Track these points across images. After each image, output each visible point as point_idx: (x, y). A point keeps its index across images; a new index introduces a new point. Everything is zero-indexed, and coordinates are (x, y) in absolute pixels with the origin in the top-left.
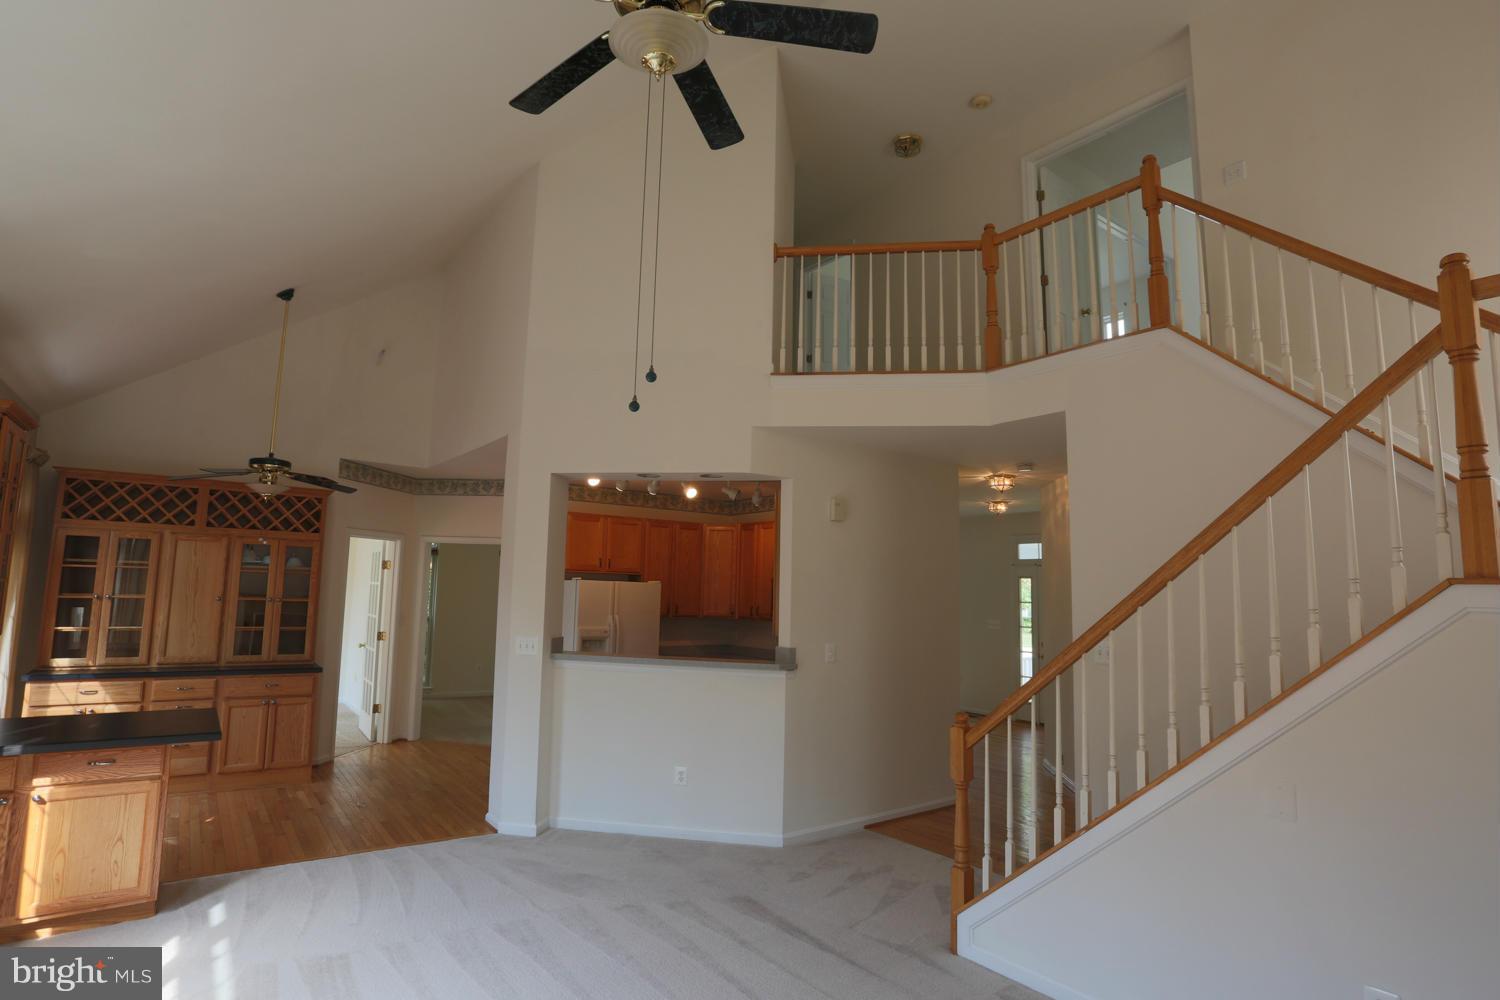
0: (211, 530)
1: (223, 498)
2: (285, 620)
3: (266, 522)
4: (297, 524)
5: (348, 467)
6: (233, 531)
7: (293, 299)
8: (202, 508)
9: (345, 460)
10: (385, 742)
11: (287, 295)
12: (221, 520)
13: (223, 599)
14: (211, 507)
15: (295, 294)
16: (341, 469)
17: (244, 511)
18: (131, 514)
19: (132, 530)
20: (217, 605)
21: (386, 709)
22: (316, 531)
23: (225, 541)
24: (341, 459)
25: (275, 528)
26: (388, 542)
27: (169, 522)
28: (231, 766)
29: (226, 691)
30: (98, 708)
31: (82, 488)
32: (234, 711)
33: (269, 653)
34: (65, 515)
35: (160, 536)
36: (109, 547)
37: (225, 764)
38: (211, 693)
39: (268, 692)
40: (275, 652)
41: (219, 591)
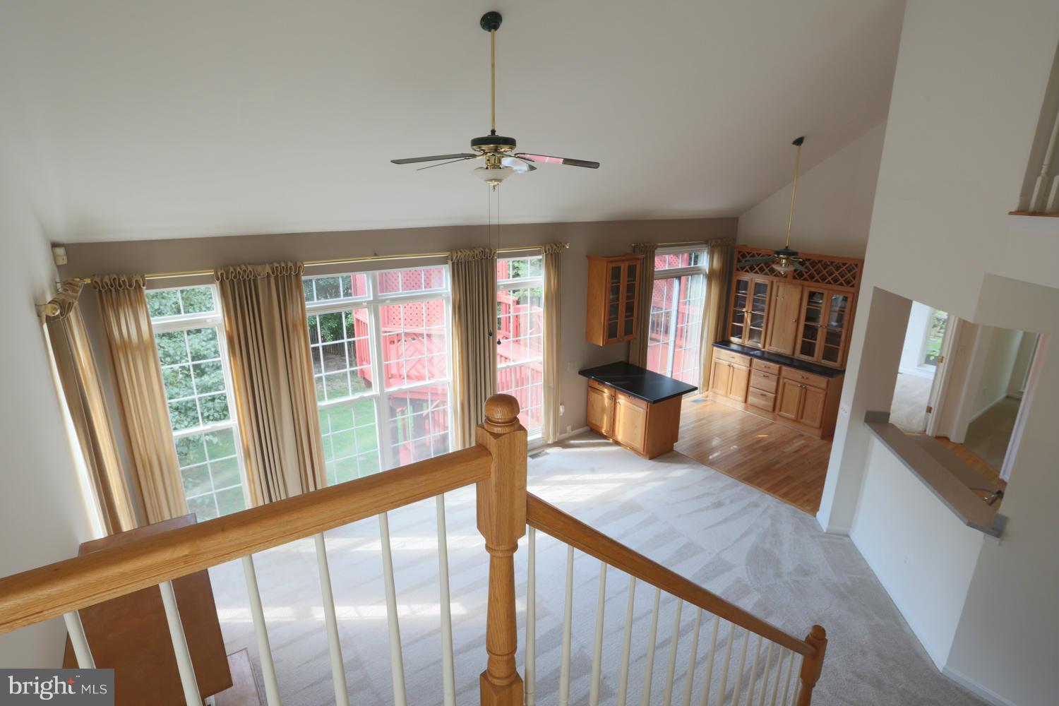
0: (794, 281)
2: (827, 340)
3: (823, 278)
4: (842, 281)
6: (806, 282)
7: (803, 145)
11: (799, 142)
12: (801, 275)
13: (798, 321)
15: (805, 141)
17: (812, 270)
18: (762, 270)
19: (760, 279)
20: (795, 324)
22: (853, 286)
23: (800, 288)
25: (829, 283)
27: (776, 276)
28: (782, 413)
29: (784, 373)
30: (735, 365)
31: (744, 256)
32: (787, 386)
33: (817, 357)
34: (738, 270)
35: (772, 283)
36: (751, 288)
37: (780, 411)
38: (777, 372)
39: (802, 380)
40: (821, 357)
41: (796, 316)
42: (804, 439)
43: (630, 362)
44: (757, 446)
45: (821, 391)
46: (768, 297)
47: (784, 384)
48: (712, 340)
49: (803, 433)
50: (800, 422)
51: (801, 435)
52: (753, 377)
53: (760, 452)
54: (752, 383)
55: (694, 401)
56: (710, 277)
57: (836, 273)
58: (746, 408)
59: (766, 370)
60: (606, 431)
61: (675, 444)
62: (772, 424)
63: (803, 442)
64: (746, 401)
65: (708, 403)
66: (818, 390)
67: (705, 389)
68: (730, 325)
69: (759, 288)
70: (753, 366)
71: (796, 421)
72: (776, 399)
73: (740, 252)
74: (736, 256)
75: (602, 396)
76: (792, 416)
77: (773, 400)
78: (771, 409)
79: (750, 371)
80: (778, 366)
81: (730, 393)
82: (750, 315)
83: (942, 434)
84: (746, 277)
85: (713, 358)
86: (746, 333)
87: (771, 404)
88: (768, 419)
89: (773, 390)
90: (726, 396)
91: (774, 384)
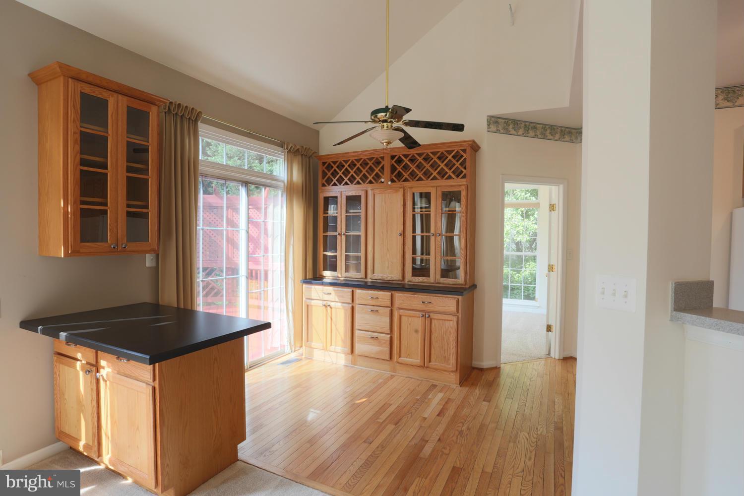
0: (393, 185)
1: (399, 161)
3: (427, 174)
4: (450, 173)
5: (497, 122)
6: (406, 184)
8: (387, 170)
9: (493, 117)
10: (557, 357)
12: (399, 176)
13: (403, 235)
14: (393, 169)
16: (489, 125)
17: (413, 167)
18: (352, 179)
19: (351, 190)
20: (401, 238)
21: (556, 328)
22: (464, 177)
23: (401, 192)
24: (488, 116)
25: (435, 178)
26: (553, 187)
27: (371, 182)
28: (403, 359)
29: (397, 303)
30: (332, 304)
31: (329, 167)
32: (403, 318)
33: (434, 276)
34: (324, 185)
35: (367, 192)
36: (342, 202)
37: (400, 357)
38: (388, 303)
39: (423, 307)
40: (438, 276)
41: (400, 229)
42: (441, 391)
43: (161, 303)
44: (383, 417)
45: (450, 317)
46: (363, 210)
47: (400, 316)
48: (300, 276)
49: (435, 383)
50: (427, 367)
51: (434, 386)
52: (357, 316)
53: (391, 427)
54: (357, 326)
55: (283, 363)
56: (290, 190)
57: (442, 165)
58: (354, 362)
59: (374, 302)
60: (86, 446)
61: (239, 446)
62: (392, 377)
63: (440, 395)
64: (352, 351)
65: (304, 362)
66: (447, 317)
67: (298, 344)
68: (322, 256)
69: (353, 201)
70: (357, 301)
71: (423, 366)
72: (391, 339)
73: (324, 164)
74: (321, 168)
75: (74, 367)
76: (417, 361)
77: (388, 343)
78: (387, 357)
79: (353, 308)
80: (388, 294)
81: (331, 345)
82: (343, 238)
83: (567, 354)
84: (334, 191)
85: (304, 299)
86: (341, 263)
87: (387, 349)
88: (384, 370)
89: (387, 329)
90: (325, 349)
91: (387, 320)
